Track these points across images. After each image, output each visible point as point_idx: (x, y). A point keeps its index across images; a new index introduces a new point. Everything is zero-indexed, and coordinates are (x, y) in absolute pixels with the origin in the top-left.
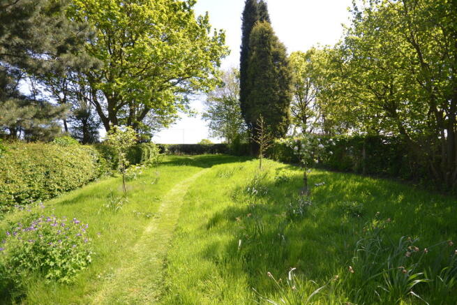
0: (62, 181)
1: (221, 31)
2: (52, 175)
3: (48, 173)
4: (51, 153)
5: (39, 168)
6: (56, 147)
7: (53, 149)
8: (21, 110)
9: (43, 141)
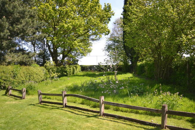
0: (34, 79)
1: (108, 4)
2: (31, 76)
3: (30, 76)
4: (31, 70)
5: (28, 74)
6: (32, 67)
7: (31, 68)
8: (23, 56)
9: (28, 66)
